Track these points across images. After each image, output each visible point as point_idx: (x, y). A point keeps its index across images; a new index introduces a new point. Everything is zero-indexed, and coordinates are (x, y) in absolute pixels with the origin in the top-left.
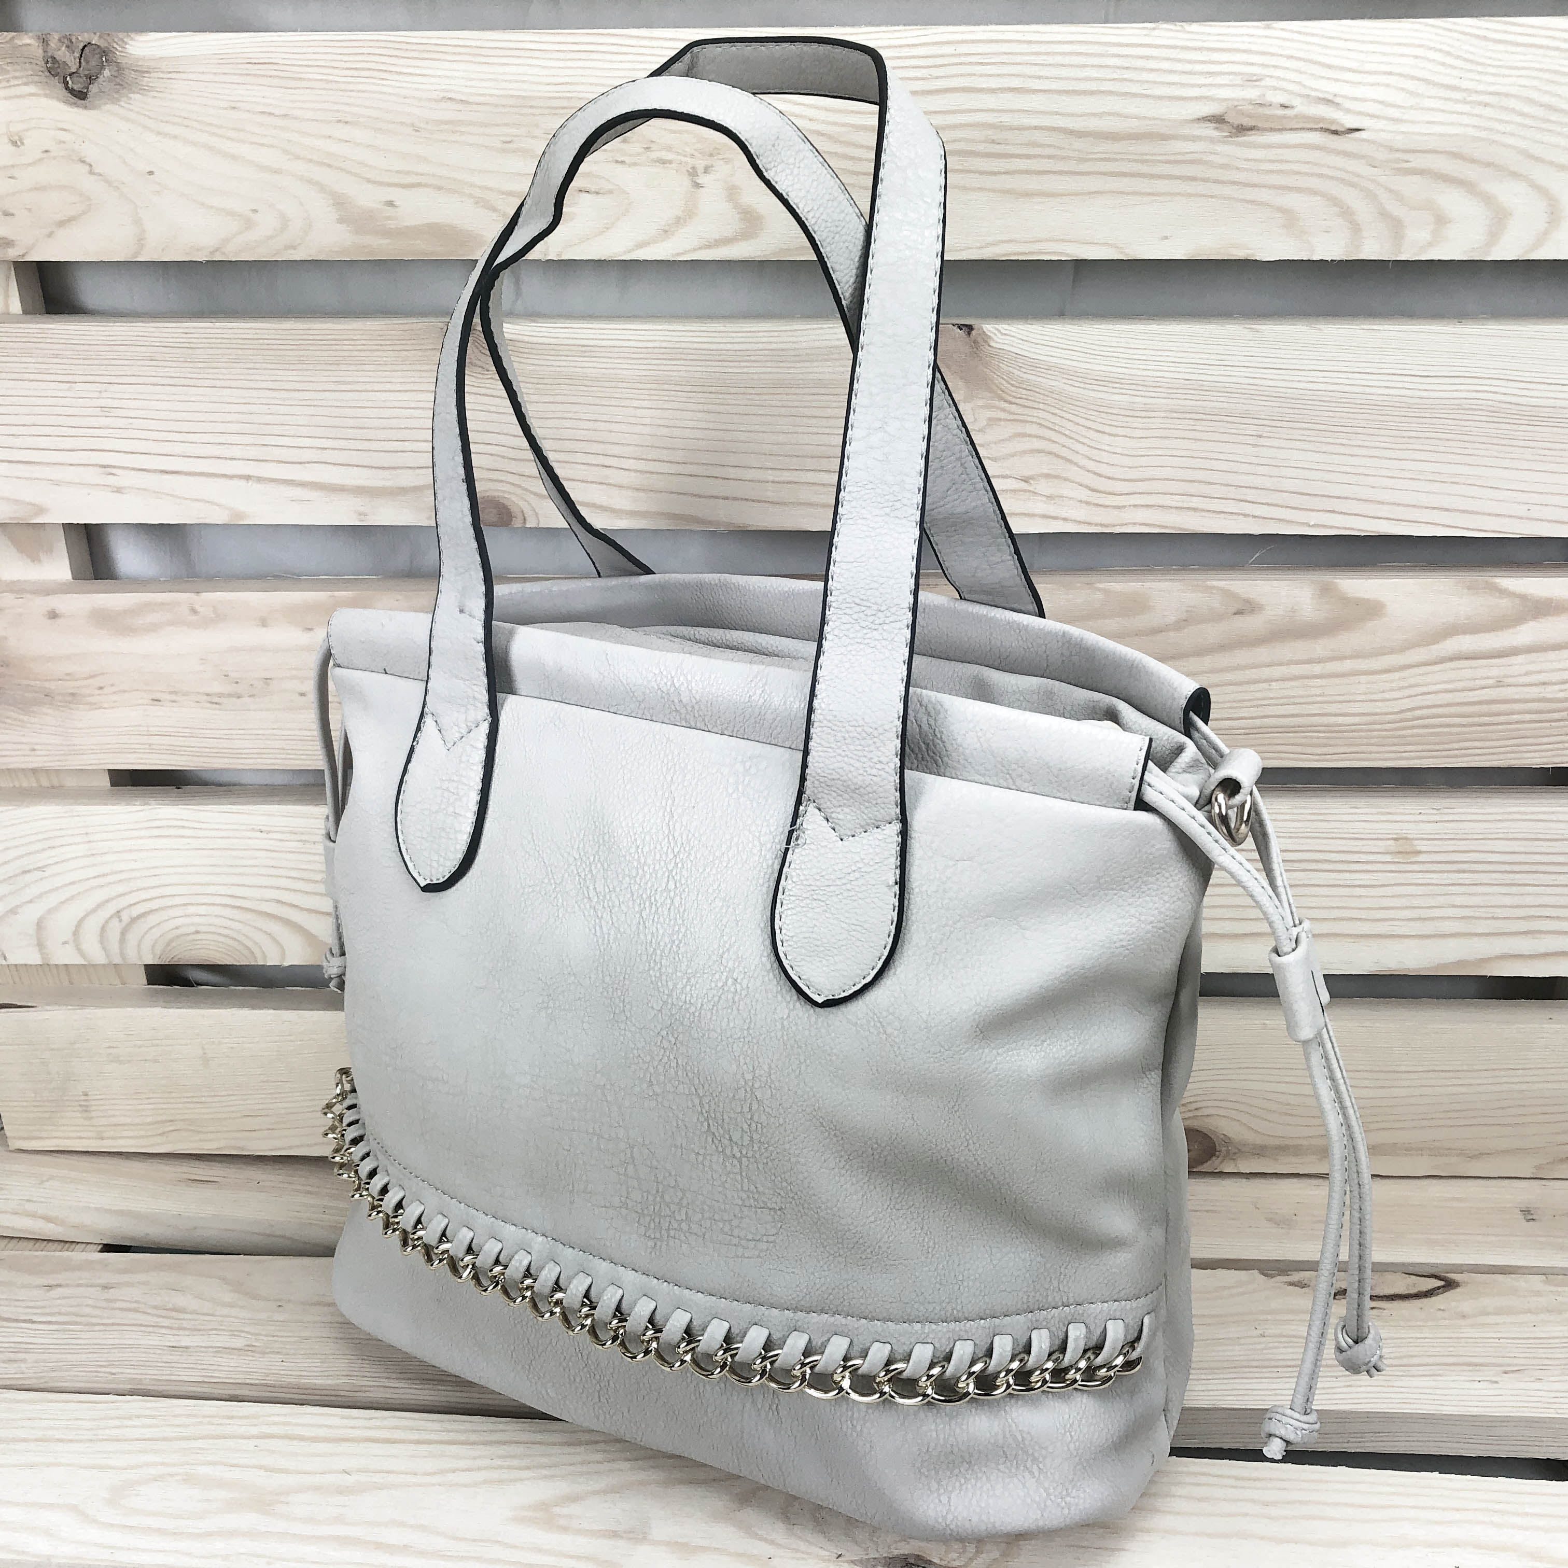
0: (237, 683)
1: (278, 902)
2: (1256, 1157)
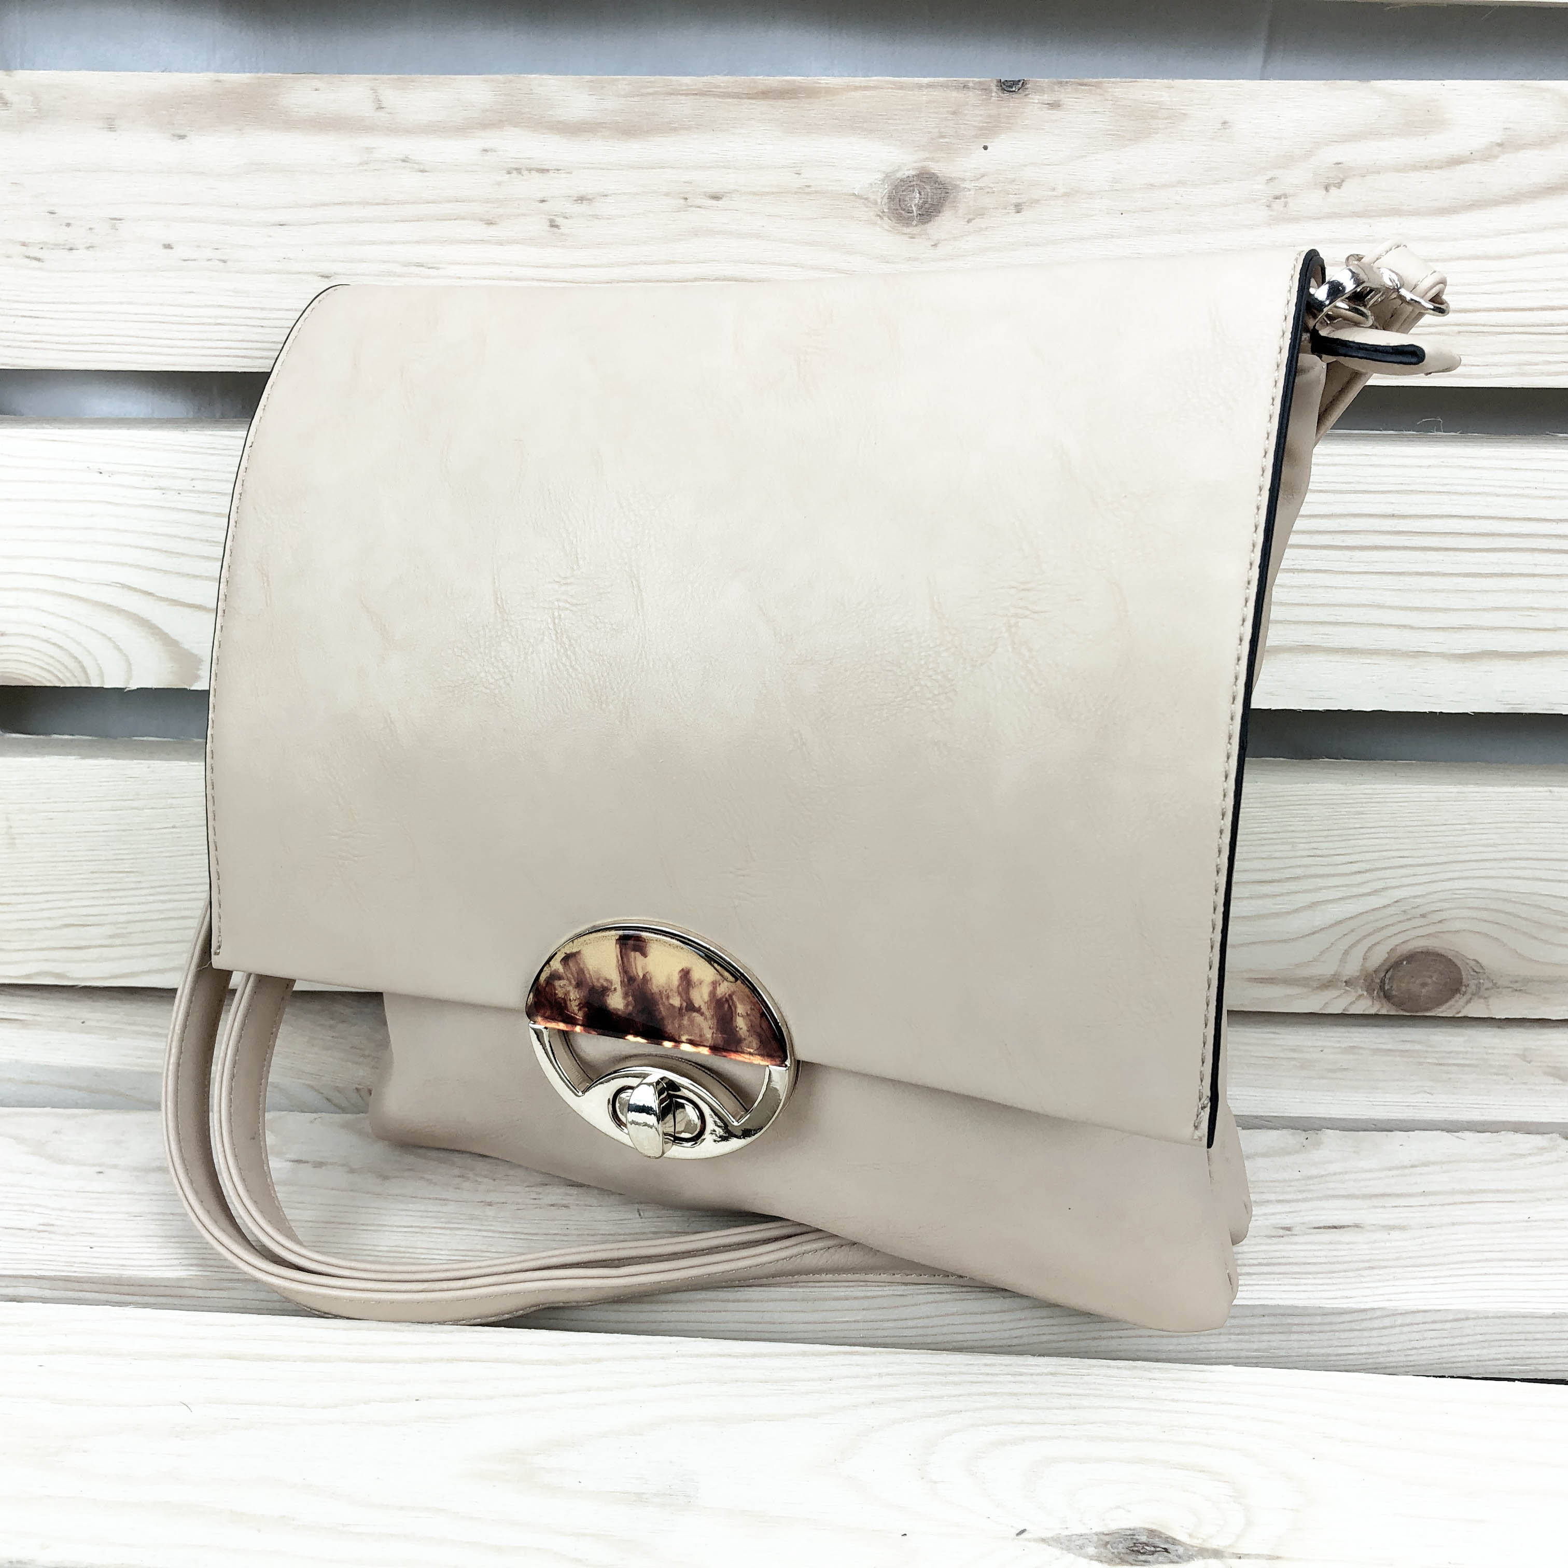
0: (68, 225)
1: (124, 586)
2: (1517, 993)
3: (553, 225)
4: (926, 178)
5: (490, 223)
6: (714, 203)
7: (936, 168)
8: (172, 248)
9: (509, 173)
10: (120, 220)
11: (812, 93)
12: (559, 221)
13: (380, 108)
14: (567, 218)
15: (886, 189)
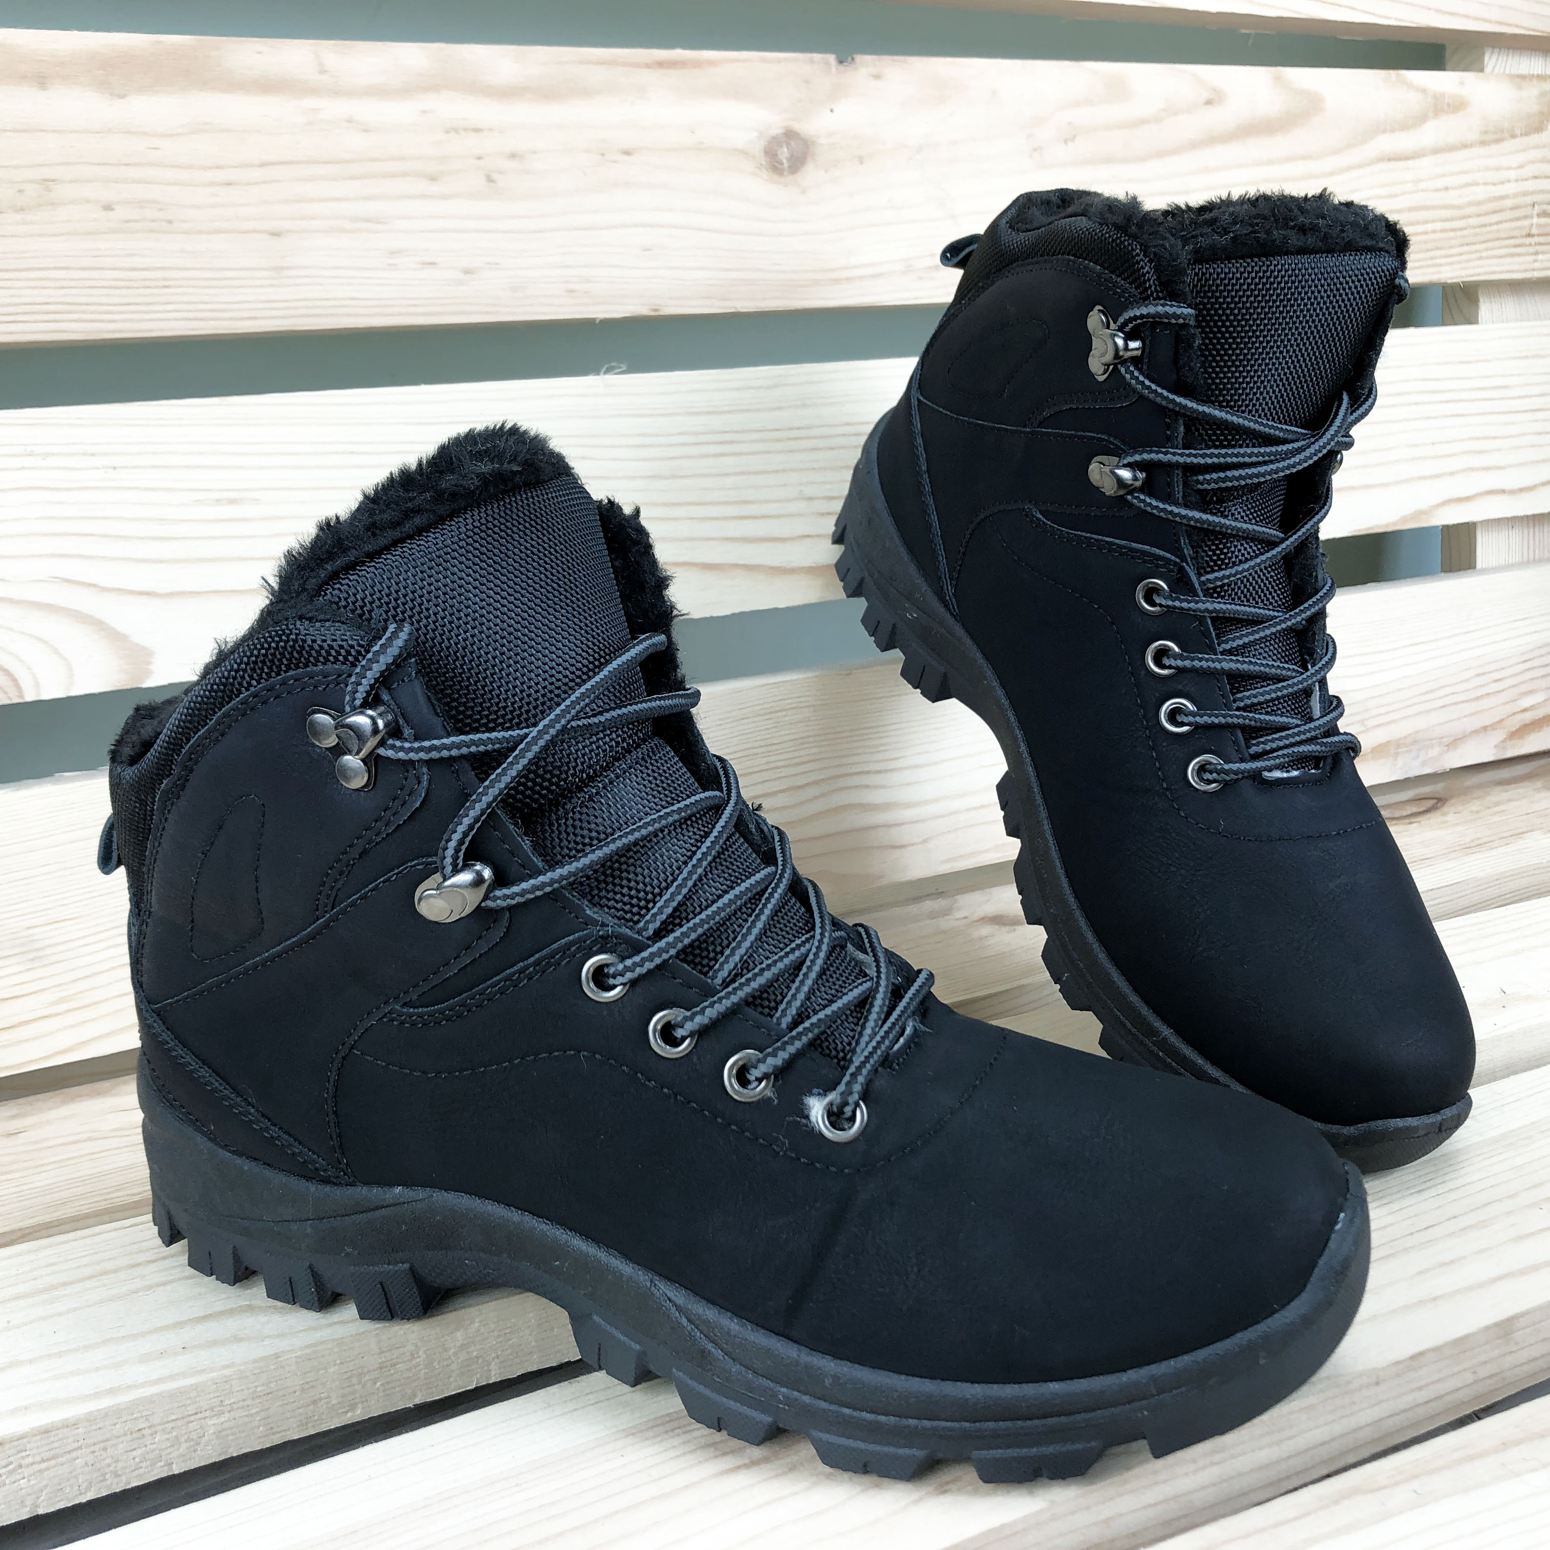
3: (490, 179)
4: (790, 135)
5: (433, 179)
6: (626, 157)
7: (797, 126)
8: (112, 210)
9: (447, 132)
10: (53, 181)
11: (697, 64)
12: (495, 176)
13: (323, 71)
14: (501, 173)
15: (762, 143)
